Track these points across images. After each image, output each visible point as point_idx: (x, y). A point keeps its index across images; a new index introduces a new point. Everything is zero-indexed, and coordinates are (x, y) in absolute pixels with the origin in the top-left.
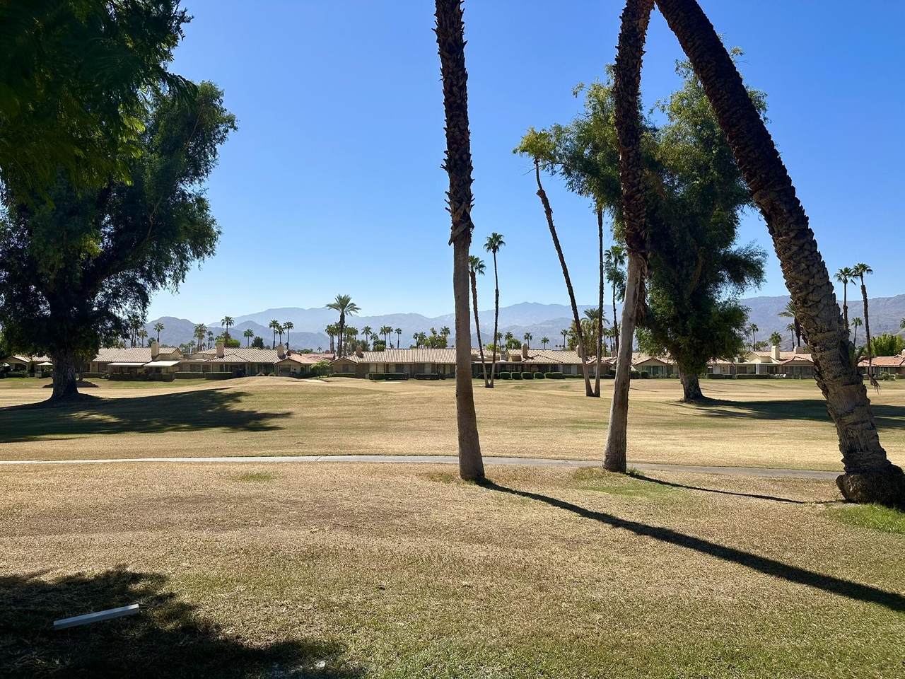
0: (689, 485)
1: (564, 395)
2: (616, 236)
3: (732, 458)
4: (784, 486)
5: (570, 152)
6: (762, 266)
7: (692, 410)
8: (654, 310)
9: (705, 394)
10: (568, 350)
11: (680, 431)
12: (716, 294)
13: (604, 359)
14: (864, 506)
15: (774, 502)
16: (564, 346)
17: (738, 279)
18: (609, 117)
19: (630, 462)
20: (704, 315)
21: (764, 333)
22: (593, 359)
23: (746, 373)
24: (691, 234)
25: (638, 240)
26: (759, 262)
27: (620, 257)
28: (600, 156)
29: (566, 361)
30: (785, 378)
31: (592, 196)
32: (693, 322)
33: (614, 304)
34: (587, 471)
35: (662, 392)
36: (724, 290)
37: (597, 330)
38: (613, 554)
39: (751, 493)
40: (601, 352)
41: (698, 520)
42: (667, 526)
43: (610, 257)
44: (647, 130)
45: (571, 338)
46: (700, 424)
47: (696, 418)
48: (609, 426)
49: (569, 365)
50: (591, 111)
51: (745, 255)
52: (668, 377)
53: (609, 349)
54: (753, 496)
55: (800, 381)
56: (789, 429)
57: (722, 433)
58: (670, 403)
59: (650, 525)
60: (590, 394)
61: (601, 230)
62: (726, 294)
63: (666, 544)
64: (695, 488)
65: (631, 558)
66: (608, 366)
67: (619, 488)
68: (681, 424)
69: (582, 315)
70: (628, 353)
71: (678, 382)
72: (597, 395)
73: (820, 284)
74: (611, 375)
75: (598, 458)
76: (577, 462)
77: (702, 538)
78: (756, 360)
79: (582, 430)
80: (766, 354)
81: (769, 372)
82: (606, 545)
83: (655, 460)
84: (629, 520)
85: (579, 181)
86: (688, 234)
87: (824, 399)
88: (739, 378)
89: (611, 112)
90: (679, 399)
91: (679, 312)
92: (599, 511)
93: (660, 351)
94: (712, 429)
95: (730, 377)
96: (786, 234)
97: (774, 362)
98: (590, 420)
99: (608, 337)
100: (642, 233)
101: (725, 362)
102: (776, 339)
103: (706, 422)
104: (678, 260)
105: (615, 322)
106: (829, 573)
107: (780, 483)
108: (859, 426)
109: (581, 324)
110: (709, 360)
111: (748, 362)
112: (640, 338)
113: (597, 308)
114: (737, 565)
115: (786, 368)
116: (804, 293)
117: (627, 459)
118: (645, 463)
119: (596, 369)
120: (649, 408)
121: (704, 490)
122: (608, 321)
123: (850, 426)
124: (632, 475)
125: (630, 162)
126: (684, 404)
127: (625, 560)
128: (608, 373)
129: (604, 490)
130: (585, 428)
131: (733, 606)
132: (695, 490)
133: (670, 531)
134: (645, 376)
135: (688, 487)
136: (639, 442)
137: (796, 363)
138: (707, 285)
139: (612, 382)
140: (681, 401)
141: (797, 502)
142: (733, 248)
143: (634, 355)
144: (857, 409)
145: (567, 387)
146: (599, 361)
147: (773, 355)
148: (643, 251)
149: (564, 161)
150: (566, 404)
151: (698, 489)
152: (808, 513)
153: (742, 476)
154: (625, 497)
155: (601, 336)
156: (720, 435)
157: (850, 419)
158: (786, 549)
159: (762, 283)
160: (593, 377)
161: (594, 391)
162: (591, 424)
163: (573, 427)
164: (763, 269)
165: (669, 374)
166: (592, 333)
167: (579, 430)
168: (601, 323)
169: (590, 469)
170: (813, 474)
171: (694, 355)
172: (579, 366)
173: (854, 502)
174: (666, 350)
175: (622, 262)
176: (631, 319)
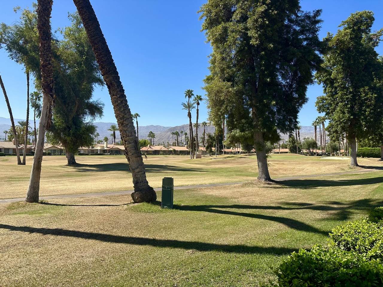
0: (70, 204)
1: (4, 164)
2: (37, 87)
3: (89, 189)
4: (110, 199)
5: (11, 39)
6: (102, 109)
7: (71, 169)
8: (55, 123)
9: (77, 162)
10: (8, 141)
11: (65, 179)
12: (83, 119)
13: (28, 146)
14: (140, 204)
15: (107, 207)
16: (5, 139)
17: (92, 114)
18: (34, 28)
19: (40, 196)
20: (78, 128)
21: (101, 137)
22: (22, 146)
23: (94, 153)
24: (73, 92)
25: (49, 88)
26: (101, 108)
27: (39, 98)
28: (28, 46)
29: (6, 147)
30: (109, 155)
31: (23, 64)
32: (73, 130)
33: (35, 119)
34: (16, 204)
35: (57, 161)
36: (87, 118)
37: (25, 132)
38: (29, 249)
39: (98, 204)
40: (27, 142)
41: (75, 221)
42: (59, 227)
43: (33, 96)
44: (53, 40)
45: (9, 135)
46: (75, 175)
47: (73, 172)
48: (30, 179)
49: (8, 149)
50: (24, 22)
51: (96, 104)
52: (61, 155)
53: (31, 141)
54: (99, 205)
55: (115, 156)
56: (111, 175)
57: (85, 178)
58: (61, 166)
59: (51, 228)
60: (20, 163)
61: (28, 82)
62: (87, 119)
63: (59, 237)
64: (73, 205)
65: (40, 249)
66: (30, 149)
67: (34, 210)
68: (66, 176)
69: (16, 124)
70: (42, 143)
71: (65, 157)
72: (24, 163)
73: (128, 117)
74: (32, 154)
75: (23, 196)
76: (10, 200)
77: (77, 230)
78: (98, 147)
79: (14, 182)
80: (102, 145)
81: (103, 152)
82: (26, 244)
83: (54, 194)
84: (39, 227)
85: (17, 55)
86: (72, 91)
87: (128, 163)
88: (91, 155)
89: (35, 26)
90: (65, 164)
91: (67, 126)
92: (22, 226)
93: (57, 143)
94: (80, 177)
95: (87, 155)
96: (116, 95)
97: (105, 149)
98: (19, 177)
99: (31, 135)
100: (51, 85)
101: (86, 148)
102: (106, 139)
103: (77, 174)
104: (67, 102)
105: (35, 128)
106: (131, 235)
107: (109, 198)
108: (140, 173)
109: (16, 128)
110: (79, 147)
111: (95, 148)
112: (48, 137)
113: (25, 121)
114: (94, 241)
115: (110, 151)
116: (122, 120)
117: (39, 195)
118: (48, 196)
119: (24, 151)
120: (51, 169)
121: (77, 205)
122: (31, 128)
123: (137, 173)
124: (42, 203)
125: (46, 49)
126: (68, 167)
127: (36, 251)
128: (30, 153)
129: (26, 213)
130: (16, 181)
131: (93, 263)
132: (74, 206)
133: (61, 230)
134: (49, 154)
135: (70, 205)
136: (45, 186)
137: (113, 149)
138: (79, 115)
139: (32, 157)
140: (66, 165)
141: (116, 206)
142: (91, 100)
143: (45, 145)
144: (139, 167)
145: (6, 160)
146: (26, 147)
147: (105, 145)
148: (51, 94)
149: (8, 43)
150: (5, 169)
151: (75, 206)
152: (121, 210)
153: (93, 197)
154: (38, 215)
155: (27, 135)
156: (83, 179)
157: (137, 171)
158: (113, 228)
159: (102, 116)
160: (22, 155)
161: (22, 162)
162: (20, 179)
163: (9, 181)
164: (102, 111)
165: (61, 153)
166: (22, 133)
167: (12, 182)
168: (27, 128)
169: (18, 203)
170: (121, 193)
171: (73, 145)
172: (14, 150)
173: (137, 203)
174: (60, 142)
175: (39, 100)
176: (44, 126)
